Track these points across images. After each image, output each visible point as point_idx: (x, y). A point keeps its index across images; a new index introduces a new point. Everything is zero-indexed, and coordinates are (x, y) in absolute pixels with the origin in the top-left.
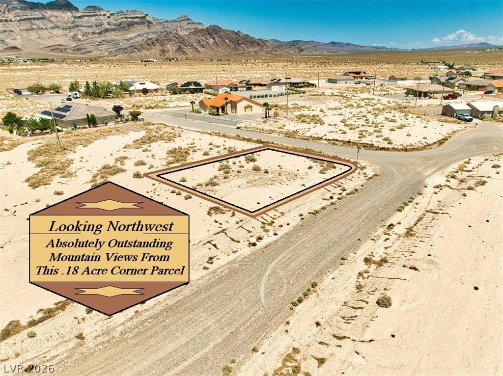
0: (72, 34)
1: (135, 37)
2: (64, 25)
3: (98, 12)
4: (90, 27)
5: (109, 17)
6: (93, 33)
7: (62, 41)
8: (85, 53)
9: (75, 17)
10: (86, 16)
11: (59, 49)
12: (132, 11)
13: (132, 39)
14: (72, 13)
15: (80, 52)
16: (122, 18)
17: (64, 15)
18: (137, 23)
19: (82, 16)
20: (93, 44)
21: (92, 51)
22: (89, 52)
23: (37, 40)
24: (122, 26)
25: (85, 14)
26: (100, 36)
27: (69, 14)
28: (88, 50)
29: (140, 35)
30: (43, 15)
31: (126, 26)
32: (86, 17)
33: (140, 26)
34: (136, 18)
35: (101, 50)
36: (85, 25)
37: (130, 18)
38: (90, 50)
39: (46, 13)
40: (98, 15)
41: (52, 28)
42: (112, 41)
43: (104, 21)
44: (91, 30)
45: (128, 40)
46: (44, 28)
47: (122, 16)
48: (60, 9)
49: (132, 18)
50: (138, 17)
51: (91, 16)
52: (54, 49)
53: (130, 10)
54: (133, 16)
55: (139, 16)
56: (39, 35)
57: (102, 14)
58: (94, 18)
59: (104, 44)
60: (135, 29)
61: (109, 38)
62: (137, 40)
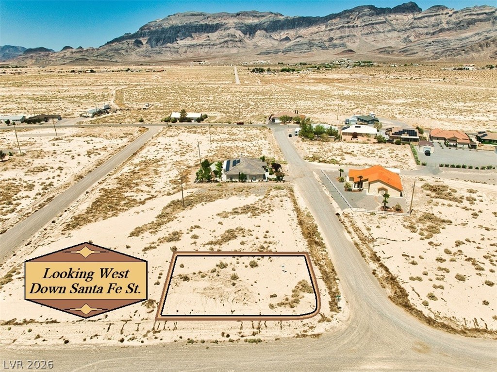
0: (405, 36)
1: (472, 36)
2: (402, 27)
3: (441, 11)
4: (427, 27)
5: (450, 16)
6: (427, 34)
7: (392, 43)
8: (410, 54)
9: (415, 19)
10: (426, 16)
11: (387, 51)
12: (480, 7)
13: (467, 38)
14: (414, 15)
15: (405, 54)
16: (465, 16)
17: (405, 18)
18: (481, 20)
19: (422, 17)
20: (421, 46)
21: (417, 53)
22: (414, 53)
23: (372, 43)
24: (462, 24)
25: (426, 15)
26: (432, 36)
27: (411, 16)
28: (413, 51)
29: (478, 34)
30: (386, 19)
31: (465, 24)
32: (426, 18)
33: (483, 23)
34: (482, 14)
35: (427, 51)
36: (422, 26)
37: (475, 15)
38: (416, 52)
39: (390, 17)
40: (439, 14)
41: (389, 31)
42: (443, 41)
43: (443, 21)
44: (425, 31)
45: (462, 40)
46: (382, 31)
47: (467, 14)
48: (404, 12)
49: (478, 14)
50: (486, 13)
51: (432, 16)
52: (382, 52)
53: (479, 6)
54: (479, 12)
55: (487, 11)
56: (375, 38)
57: (444, 12)
58: (434, 18)
59: (432, 45)
60: (475, 27)
61: (441, 38)
62: (473, 39)
